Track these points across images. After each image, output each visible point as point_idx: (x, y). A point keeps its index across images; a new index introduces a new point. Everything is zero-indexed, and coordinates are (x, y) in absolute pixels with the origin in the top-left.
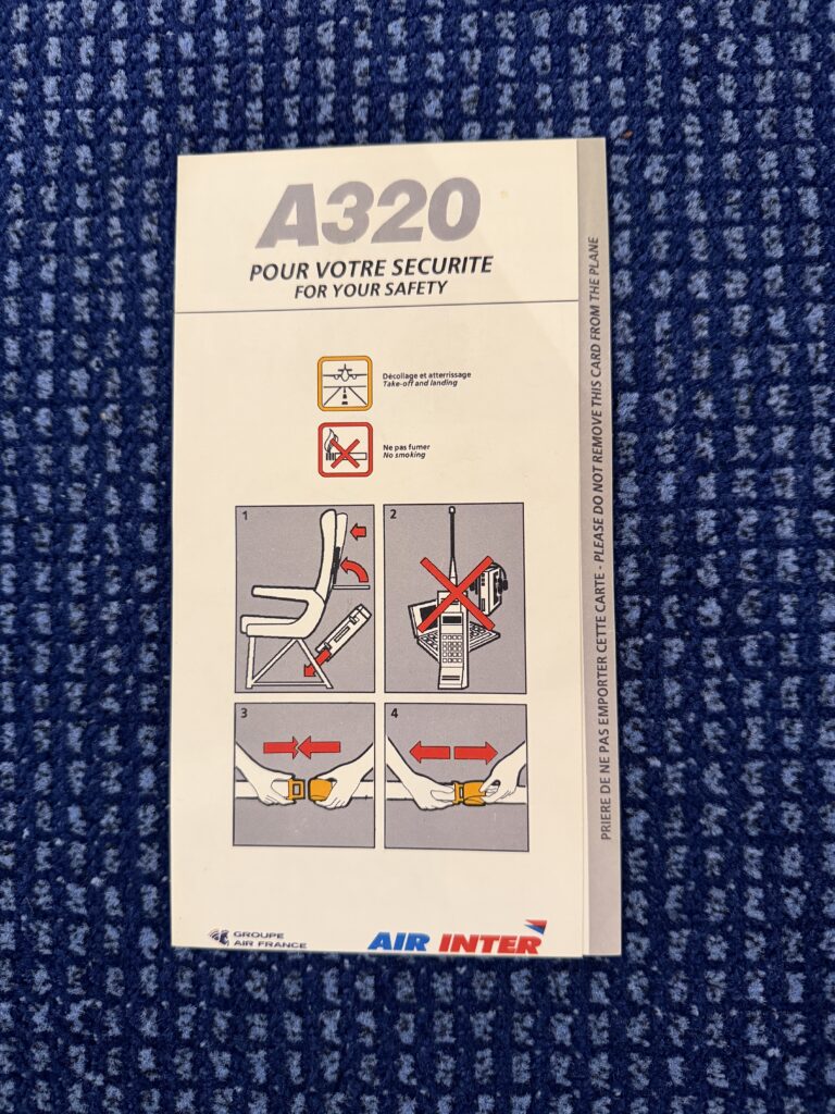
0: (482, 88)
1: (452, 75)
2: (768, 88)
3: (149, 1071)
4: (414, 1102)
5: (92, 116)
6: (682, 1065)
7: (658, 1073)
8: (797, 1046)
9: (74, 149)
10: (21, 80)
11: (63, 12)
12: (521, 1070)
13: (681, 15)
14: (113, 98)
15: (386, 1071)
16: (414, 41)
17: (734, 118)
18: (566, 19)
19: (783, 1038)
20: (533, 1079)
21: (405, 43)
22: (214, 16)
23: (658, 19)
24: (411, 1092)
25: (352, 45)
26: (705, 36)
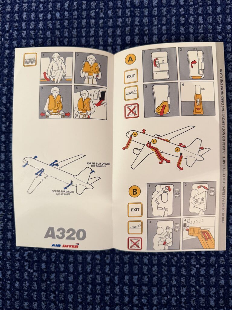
0: (131, 28)
1: (124, 24)
2: (201, 29)
3: (44, 269)
4: (109, 277)
5: (34, 32)
6: (175, 269)
7: (169, 271)
8: (203, 265)
9: (29, 40)
10: (16, 23)
11: (27, 6)
12: (136, 270)
13: (181, 10)
14: (39, 28)
15: (102, 269)
16: (114, 15)
17: (193, 36)
18: (152, 11)
19: (200, 263)
20: (138, 272)
21: (112, 16)
22: (65, 8)
23: (175, 11)
24: (109, 275)
25: (99, 16)
26: (186, 16)
